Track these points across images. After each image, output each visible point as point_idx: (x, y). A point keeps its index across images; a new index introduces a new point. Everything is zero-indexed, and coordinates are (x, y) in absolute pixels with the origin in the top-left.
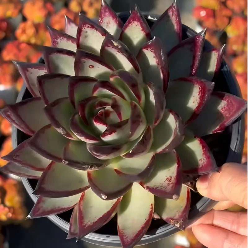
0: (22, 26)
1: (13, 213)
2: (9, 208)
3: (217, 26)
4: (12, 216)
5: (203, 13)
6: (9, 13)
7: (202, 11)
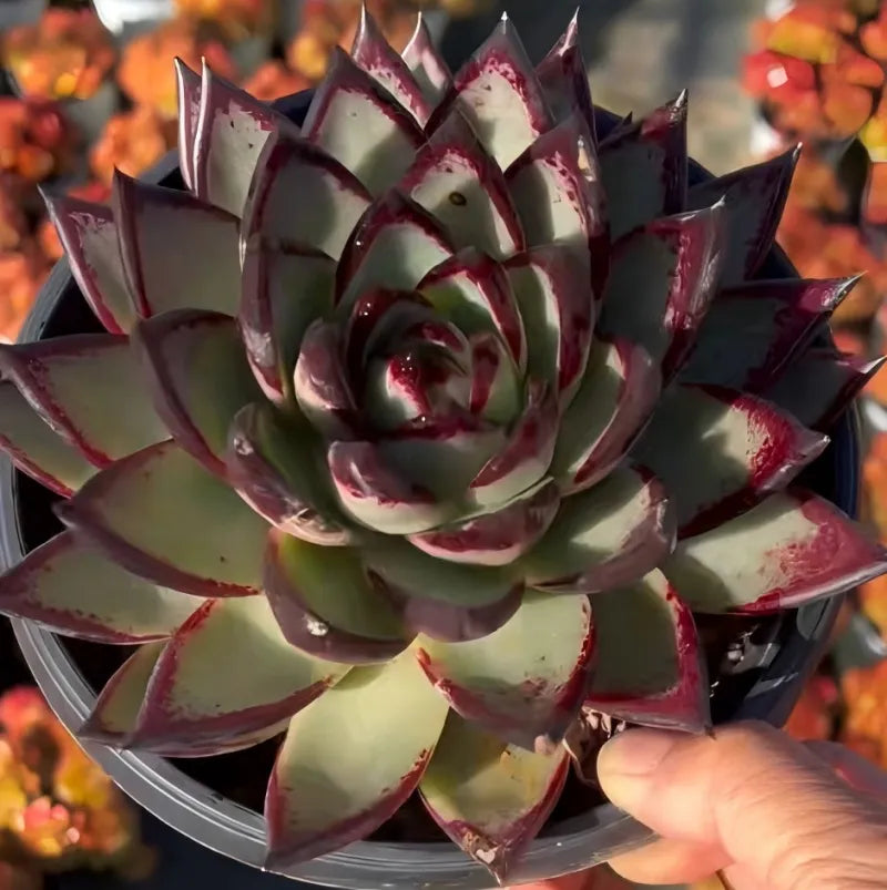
0: (114, 128)
1: (87, 828)
2: (71, 809)
3: (829, 122)
4: (80, 842)
5: (778, 77)
6: (67, 83)
7: (773, 68)
